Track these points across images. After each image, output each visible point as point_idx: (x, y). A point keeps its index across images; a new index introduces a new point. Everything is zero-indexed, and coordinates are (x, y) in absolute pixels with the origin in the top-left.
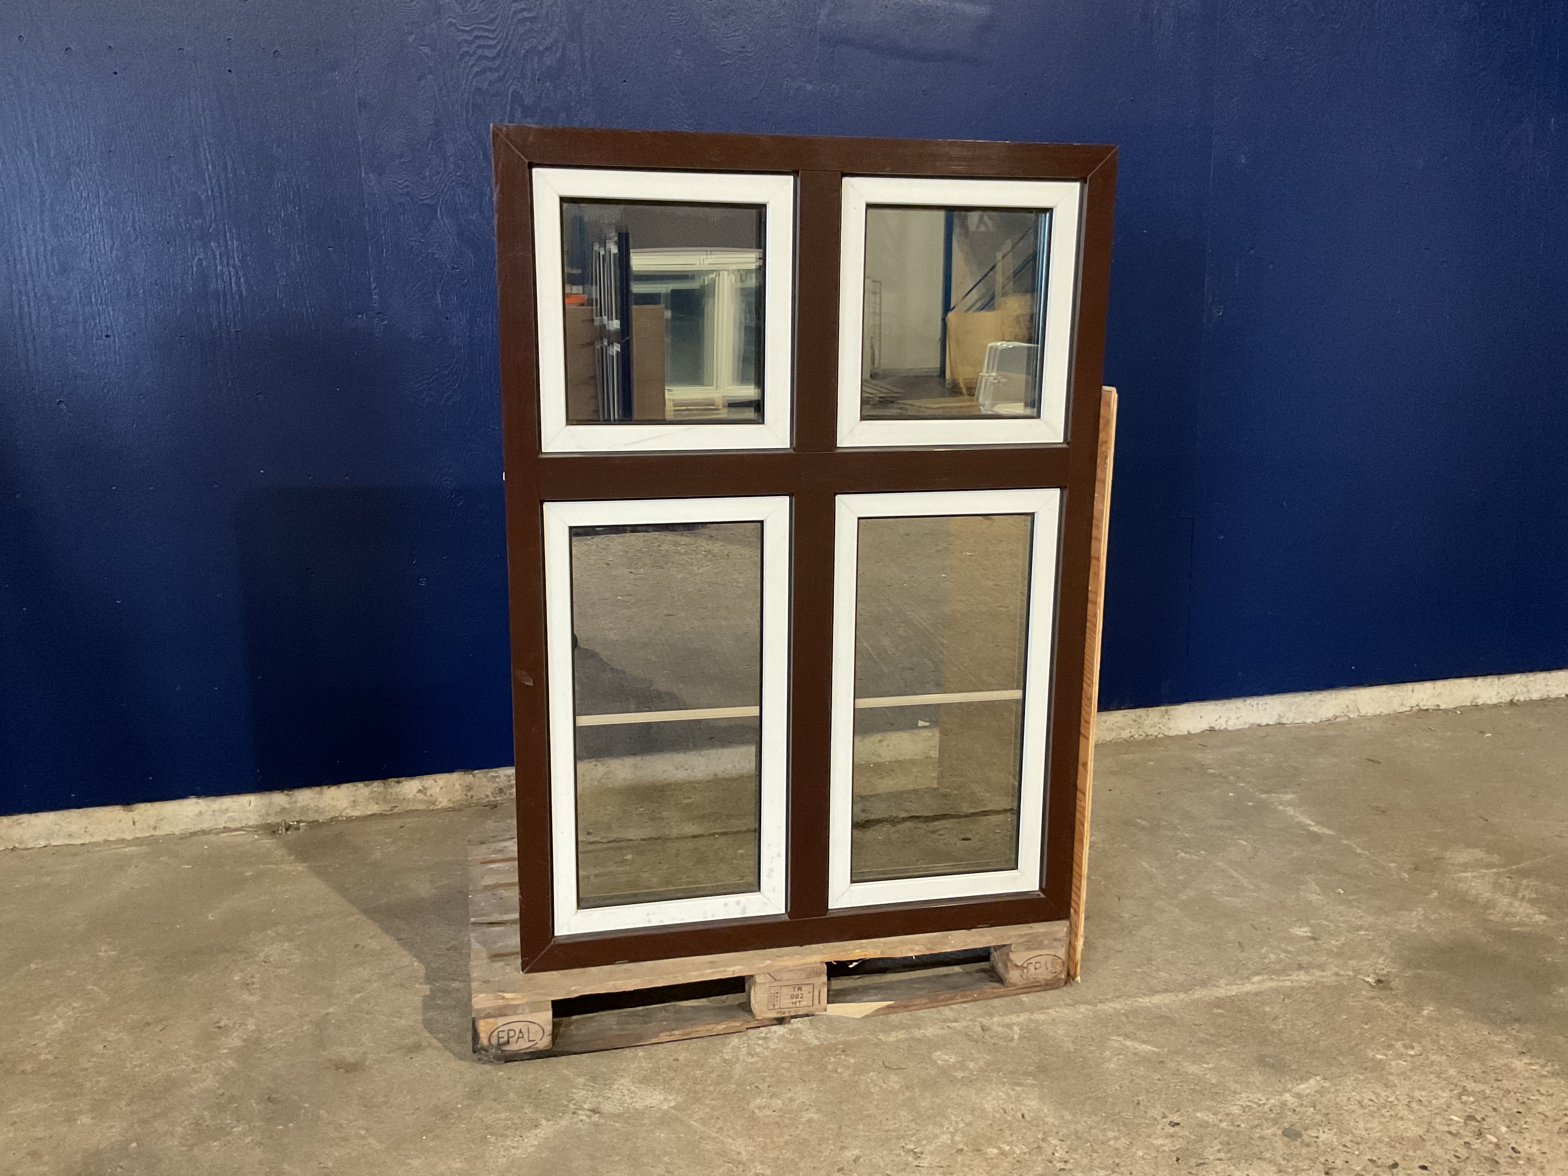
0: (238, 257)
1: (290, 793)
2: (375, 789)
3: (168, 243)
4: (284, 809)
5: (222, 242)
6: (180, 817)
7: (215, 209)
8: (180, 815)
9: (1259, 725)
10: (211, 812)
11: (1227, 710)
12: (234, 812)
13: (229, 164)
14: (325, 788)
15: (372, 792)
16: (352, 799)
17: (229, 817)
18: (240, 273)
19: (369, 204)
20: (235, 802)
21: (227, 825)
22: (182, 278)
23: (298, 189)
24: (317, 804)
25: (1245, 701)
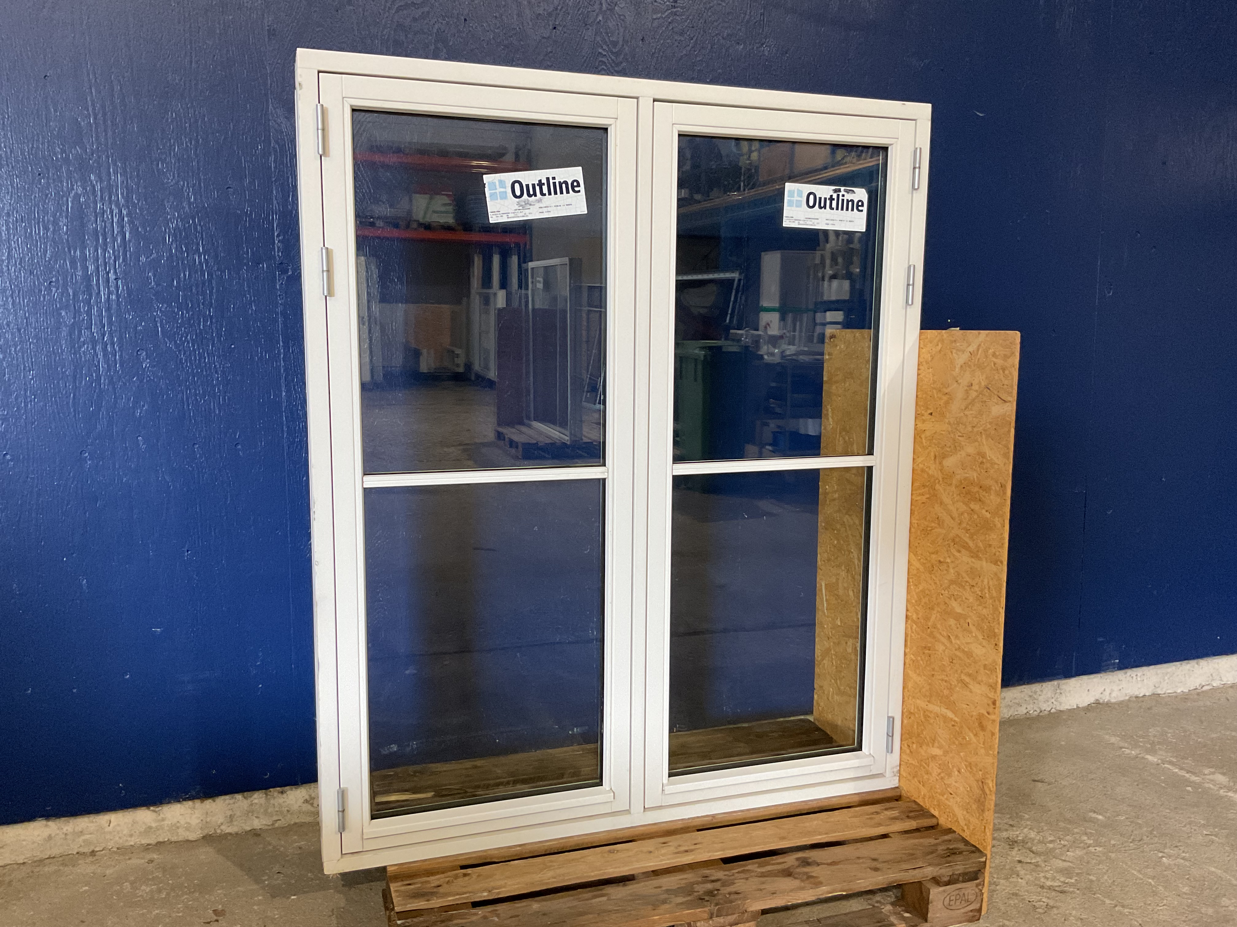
0: (122, 194)
1: (157, 809)
2: (256, 801)
3: (39, 174)
4: (150, 828)
5: (104, 175)
6: (24, 843)
7: (96, 140)
8: (24, 840)
9: (1137, 697)
10: (63, 836)
11: (1111, 682)
12: (91, 834)
13: (117, 88)
14: (197, 803)
15: (252, 805)
16: (229, 813)
17: (84, 841)
18: (124, 212)
19: (277, 142)
20: (93, 822)
21: (82, 850)
22: (54, 216)
23: (196, 121)
24: (188, 821)
25: (1126, 673)
